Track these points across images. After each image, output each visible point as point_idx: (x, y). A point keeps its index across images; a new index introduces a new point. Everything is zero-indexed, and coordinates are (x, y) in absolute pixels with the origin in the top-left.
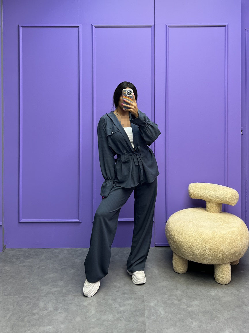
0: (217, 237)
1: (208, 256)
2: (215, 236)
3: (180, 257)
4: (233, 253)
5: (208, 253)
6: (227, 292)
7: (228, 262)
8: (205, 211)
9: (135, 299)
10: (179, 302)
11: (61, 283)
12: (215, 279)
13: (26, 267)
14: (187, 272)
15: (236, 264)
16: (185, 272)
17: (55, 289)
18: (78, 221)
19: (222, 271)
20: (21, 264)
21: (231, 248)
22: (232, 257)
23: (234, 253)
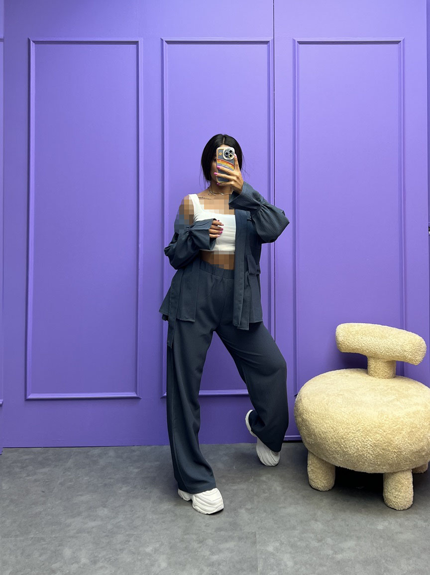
0: (387, 422)
1: (371, 457)
2: (383, 420)
3: (321, 460)
4: (417, 452)
5: (371, 452)
6: (406, 523)
7: (408, 468)
8: (366, 375)
9: (240, 539)
10: (320, 544)
11: (104, 512)
12: (385, 499)
13: (38, 483)
14: (333, 488)
15: (423, 472)
16: (330, 488)
17: (93, 524)
18: (135, 395)
19: (396, 484)
20: (28, 478)
21: (412, 442)
22: (414, 460)
23: (419, 452)
